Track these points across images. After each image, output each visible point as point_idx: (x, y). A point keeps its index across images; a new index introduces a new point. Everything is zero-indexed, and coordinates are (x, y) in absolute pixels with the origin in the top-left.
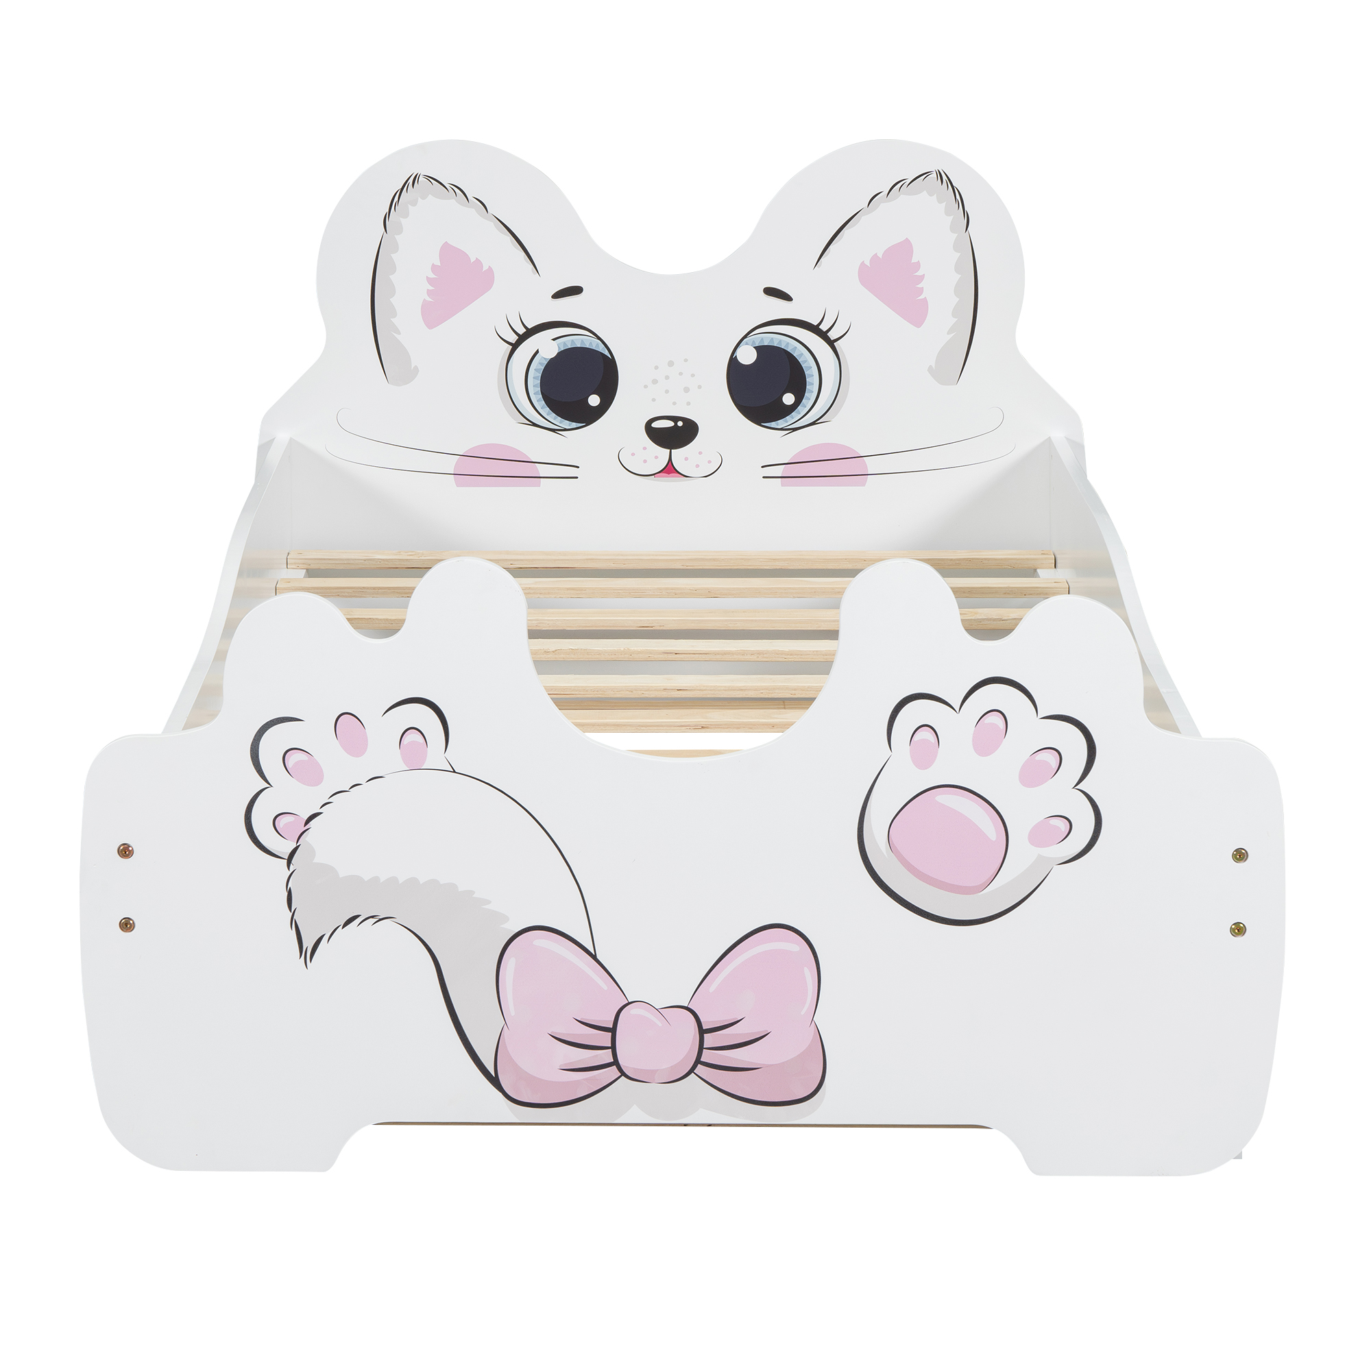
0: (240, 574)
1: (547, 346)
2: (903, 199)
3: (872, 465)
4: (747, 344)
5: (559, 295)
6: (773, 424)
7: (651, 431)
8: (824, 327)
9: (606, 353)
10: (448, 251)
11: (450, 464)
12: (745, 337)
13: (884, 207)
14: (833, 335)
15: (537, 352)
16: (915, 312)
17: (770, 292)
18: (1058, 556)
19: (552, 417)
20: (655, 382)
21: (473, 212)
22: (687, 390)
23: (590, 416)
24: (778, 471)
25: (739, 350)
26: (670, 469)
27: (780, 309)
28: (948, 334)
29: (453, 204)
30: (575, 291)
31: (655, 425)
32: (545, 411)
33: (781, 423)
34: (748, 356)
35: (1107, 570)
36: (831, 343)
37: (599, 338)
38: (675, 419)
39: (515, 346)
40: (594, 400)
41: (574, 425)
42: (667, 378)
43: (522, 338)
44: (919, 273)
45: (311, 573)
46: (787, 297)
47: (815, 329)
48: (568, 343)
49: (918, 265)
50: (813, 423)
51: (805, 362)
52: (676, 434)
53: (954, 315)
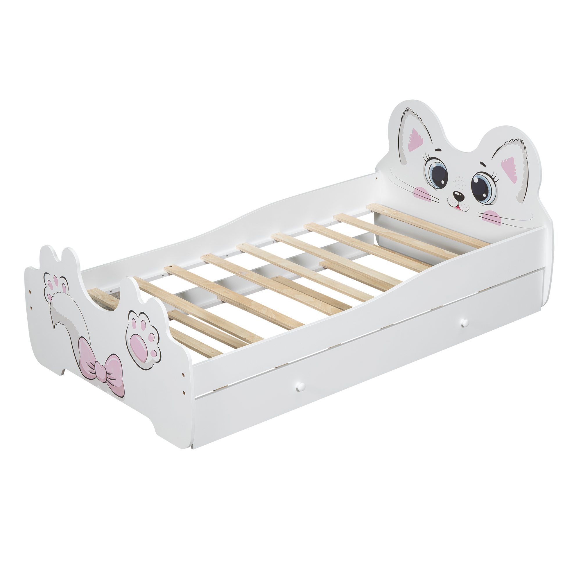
1: (433, 164)
2: (512, 145)
3: (502, 221)
4: (476, 177)
5: (437, 150)
6: (481, 201)
8: (493, 177)
9: (446, 170)
10: (414, 131)
11: (412, 190)
12: (475, 175)
13: (508, 146)
14: (495, 180)
15: (431, 165)
16: (514, 179)
17: (482, 163)
19: (434, 184)
20: (456, 181)
21: (419, 122)
22: (462, 186)
23: (442, 186)
24: (481, 215)
25: (474, 178)
26: (458, 207)
27: (483, 169)
28: (521, 188)
29: (415, 118)
30: (440, 150)
31: (455, 193)
32: (433, 182)
33: (482, 202)
34: (476, 181)
36: (495, 182)
37: (444, 165)
38: (460, 193)
39: (427, 162)
40: (443, 182)
41: (438, 188)
42: (458, 181)
43: (428, 160)
44: (515, 168)
46: (486, 166)
48: (438, 164)
49: (515, 166)
50: (489, 204)
51: (488, 186)
52: (460, 197)
53: (523, 183)
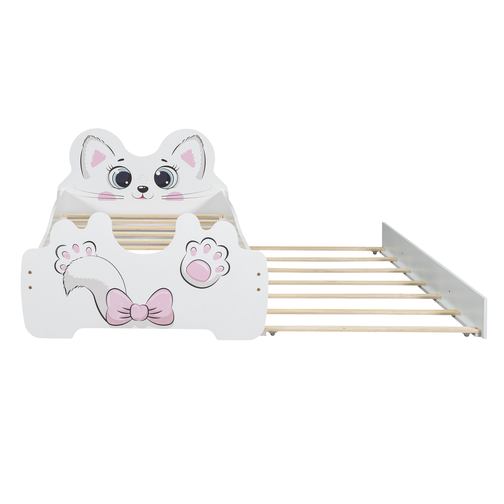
0: (54, 218)
1: (117, 171)
2: (190, 141)
3: (185, 196)
4: (158, 171)
5: (119, 160)
6: (164, 188)
7: (138, 189)
8: (174, 168)
9: (129, 173)
10: (96, 151)
11: (97, 196)
12: (158, 169)
13: (186, 143)
14: (176, 169)
15: (115, 172)
16: (193, 164)
17: (163, 160)
18: (223, 216)
19: (118, 186)
20: (139, 179)
21: (101, 143)
22: (146, 180)
23: (126, 186)
24: (165, 197)
25: (156, 172)
26: (142, 197)
27: (165, 164)
28: (199, 169)
29: (97, 141)
30: (123, 160)
31: (139, 188)
32: (117, 185)
33: (165, 188)
34: (158, 173)
35: (233, 218)
36: (176, 171)
37: (128, 170)
38: (143, 187)
39: (110, 171)
40: (127, 183)
41: (123, 188)
42: (142, 178)
43: (112, 170)
44: (193, 156)
45: (68, 218)
46: (166, 161)
47: (172, 168)
48: (121, 171)
49: (193, 155)
50: (172, 188)
51: (170, 175)
52: (144, 190)
53: (201, 165)
